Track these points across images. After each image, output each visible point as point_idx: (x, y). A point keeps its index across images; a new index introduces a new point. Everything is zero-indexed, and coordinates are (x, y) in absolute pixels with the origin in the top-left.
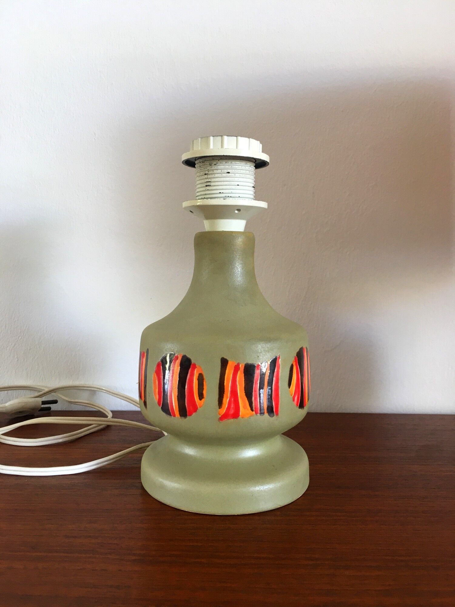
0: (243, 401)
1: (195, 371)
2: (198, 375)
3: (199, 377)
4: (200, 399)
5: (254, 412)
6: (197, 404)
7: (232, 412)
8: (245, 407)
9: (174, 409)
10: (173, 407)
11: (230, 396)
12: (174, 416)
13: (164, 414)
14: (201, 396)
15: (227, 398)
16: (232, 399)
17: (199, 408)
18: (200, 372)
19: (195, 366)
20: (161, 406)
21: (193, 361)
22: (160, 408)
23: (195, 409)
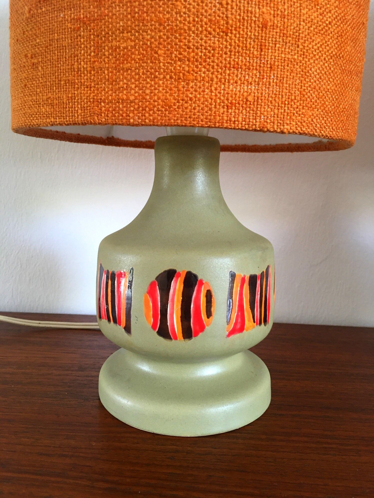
0: (248, 314)
1: (202, 287)
2: (206, 292)
3: (207, 293)
4: (208, 317)
5: (255, 323)
6: (205, 323)
7: (238, 326)
8: (249, 320)
9: (175, 331)
10: (175, 330)
11: (237, 311)
12: (176, 338)
13: (161, 339)
14: (209, 314)
15: (235, 313)
16: (240, 314)
17: (206, 327)
18: (208, 289)
19: (201, 283)
20: (157, 330)
21: (200, 278)
22: (155, 333)
23: (202, 328)
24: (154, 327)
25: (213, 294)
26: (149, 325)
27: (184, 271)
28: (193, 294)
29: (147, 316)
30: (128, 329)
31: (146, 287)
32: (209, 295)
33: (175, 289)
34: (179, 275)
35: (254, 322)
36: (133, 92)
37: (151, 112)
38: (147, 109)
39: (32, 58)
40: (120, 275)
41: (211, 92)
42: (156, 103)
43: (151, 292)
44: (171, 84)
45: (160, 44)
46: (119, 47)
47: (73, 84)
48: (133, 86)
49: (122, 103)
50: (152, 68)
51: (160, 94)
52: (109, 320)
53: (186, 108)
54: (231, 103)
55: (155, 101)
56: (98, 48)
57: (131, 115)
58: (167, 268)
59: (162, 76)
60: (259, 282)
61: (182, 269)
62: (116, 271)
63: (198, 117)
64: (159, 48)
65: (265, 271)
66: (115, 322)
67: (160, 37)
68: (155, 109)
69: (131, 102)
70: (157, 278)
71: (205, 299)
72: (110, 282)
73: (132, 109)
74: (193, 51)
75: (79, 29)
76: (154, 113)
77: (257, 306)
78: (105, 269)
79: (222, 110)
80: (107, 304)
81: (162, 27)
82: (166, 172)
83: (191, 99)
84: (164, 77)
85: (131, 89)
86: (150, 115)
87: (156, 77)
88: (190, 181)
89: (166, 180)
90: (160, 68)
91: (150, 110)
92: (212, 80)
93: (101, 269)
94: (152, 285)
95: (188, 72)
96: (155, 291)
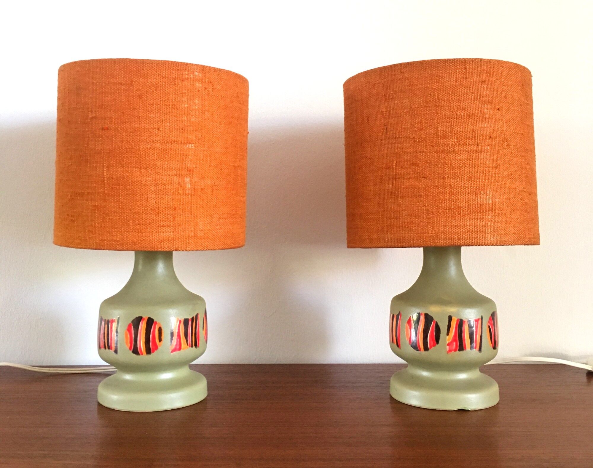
0: (184, 341)
1: (156, 326)
2: (158, 328)
6: (158, 345)
7: (178, 347)
8: (184, 344)
9: (142, 351)
12: (142, 354)
13: (134, 355)
14: (160, 340)
16: (178, 339)
17: (159, 347)
18: (160, 326)
19: (156, 323)
20: (132, 350)
21: (155, 320)
22: (131, 352)
23: (156, 348)
24: (130, 349)
25: (163, 329)
26: (127, 347)
27: (146, 317)
28: (151, 329)
29: (127, 343)
30: (116, 352)
31: (126, 327)
32: (160, 330)
33: (142, 327)
34: (144, 319)
35: (188, 345)
36: (119, 237)
37: (127, 245)
38: (125, 244)
39: (71, 217)
40: (113, 321)
41: (152, 236)
42: (129, 242)
43: (129, 330)
44: (135, 234)
45: (130, 218)
46: (113, 219)
47: (91, 232)
48: (119, 234)
49: (114, 241)
50: (127, 227)
51: (130, 238)
52: (105, 348)
53: (142, 243)
54: (162, 241)
55: (128, 241)
56: (104, 218)
57: (118, 246)
58: (137, 316)
59: (131, 231)
60: (190, 323)
61: (146, 316)
62: (110, 319)
63: (147, 247)
64: (130, 220)
65: (194, 316)
66: (109, 348)
67: (130, 215)
68: (128, 244)
69: (118, 241)
70: (132, 322)
71: (158, 332)
72: (106, 326)
73: (118, 244)
74: (144, 221)
75: (95, 210)
76: (128, 245)
77: (189, 336)
78: (104, 318)
79: (157, 244)
80: (104, 339)
81: (131, 212)
82: (141, 262)
83: (144, 240)
84: (132, 231)
85: (118, 236)
86: (126, 246)
87: (128, 231)
88: (153, 268)
89: (140, 267)
90: (130, 227)
91: (126, 244)
92: (153, 232)
93: (101, 319)
94: (129, 326)
95: (143, 229)
96: (131, 328)
